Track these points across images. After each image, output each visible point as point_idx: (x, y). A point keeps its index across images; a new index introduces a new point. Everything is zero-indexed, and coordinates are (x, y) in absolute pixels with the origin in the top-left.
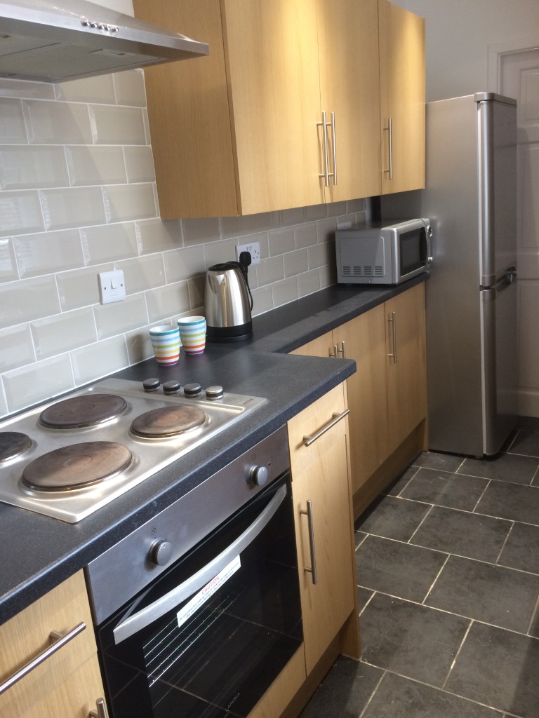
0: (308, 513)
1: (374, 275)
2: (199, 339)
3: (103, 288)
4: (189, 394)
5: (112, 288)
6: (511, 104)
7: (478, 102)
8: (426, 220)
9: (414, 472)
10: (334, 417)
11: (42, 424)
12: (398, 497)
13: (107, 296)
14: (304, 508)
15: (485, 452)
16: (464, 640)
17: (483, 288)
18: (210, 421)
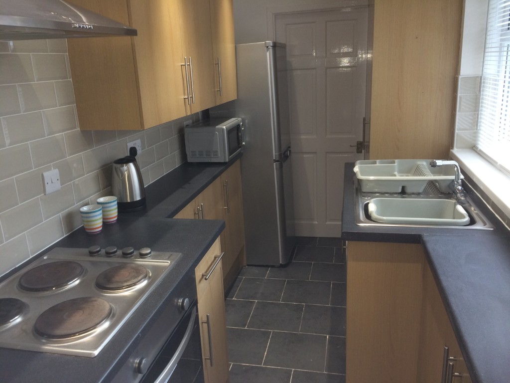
0: (208, 322)
1: (205, 156)
2: (113, 213)
3: (46, 183)
4: (125, 255)
5: (52, 182)
6: (283, 46)
7: (267, 47)
8: (240, 119)
9: (240, 281)
10: (215, 258)
11: (21, 288)
12: (234, 299)
13: (49, 189)
14: (205, 319)
15: (281, 262)
17: (275, 161)
18: (151, 275)
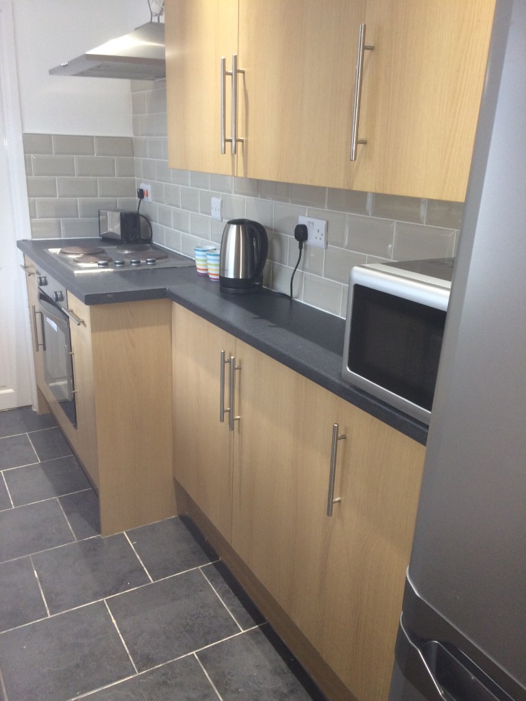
16: (43, 596)
